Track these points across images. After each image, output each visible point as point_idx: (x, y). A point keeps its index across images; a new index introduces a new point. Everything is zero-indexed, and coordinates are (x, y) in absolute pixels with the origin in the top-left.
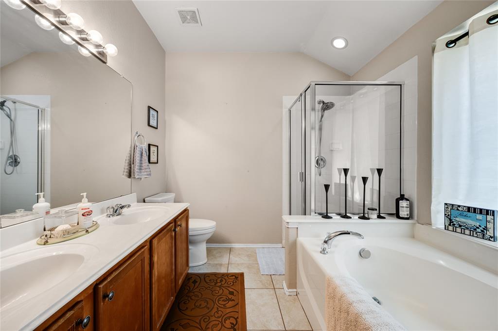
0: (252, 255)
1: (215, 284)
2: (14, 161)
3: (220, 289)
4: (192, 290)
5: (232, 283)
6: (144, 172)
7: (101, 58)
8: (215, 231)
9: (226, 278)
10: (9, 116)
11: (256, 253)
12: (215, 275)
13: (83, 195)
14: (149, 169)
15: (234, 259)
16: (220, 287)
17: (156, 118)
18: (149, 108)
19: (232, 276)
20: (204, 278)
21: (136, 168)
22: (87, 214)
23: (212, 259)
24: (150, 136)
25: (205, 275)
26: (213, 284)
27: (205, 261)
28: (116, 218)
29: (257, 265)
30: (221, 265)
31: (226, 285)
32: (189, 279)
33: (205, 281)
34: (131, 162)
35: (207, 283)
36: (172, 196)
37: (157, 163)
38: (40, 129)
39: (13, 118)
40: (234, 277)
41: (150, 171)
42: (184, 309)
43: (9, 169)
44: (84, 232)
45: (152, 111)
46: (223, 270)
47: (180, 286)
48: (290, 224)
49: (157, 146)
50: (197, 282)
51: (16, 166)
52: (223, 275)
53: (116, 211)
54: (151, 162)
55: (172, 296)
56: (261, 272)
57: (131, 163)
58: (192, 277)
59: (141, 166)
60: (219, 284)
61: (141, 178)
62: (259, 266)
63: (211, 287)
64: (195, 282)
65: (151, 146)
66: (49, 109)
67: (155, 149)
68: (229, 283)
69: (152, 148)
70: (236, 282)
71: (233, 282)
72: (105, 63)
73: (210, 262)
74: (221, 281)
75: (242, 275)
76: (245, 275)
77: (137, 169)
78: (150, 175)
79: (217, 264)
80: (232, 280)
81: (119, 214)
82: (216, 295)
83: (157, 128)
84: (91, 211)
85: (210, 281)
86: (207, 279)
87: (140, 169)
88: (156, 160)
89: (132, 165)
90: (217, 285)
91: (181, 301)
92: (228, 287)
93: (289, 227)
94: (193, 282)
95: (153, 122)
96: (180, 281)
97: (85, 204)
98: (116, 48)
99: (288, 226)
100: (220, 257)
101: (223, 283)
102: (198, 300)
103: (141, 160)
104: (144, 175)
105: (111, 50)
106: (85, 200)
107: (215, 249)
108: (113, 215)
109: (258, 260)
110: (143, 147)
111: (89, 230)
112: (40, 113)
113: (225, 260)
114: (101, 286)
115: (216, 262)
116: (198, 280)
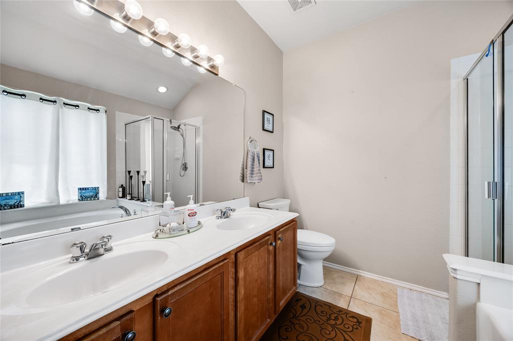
0: (390, 295)
1: (327, 320)
2: (185, 167)
3: (332, 331)
4: (298, 316)
5: (351, 329)
6: (255, 176)
7: (213, 71)
8: (334, 250)
9: (344, 316)
10: (182, 136)
11: (397, 294)
12: (330, 307)
13: (190, 197)
14: (260, 173)
15: (360, 292)
16: (333, 326)
17: (271, 122)
18: (264, 112)
19: (353, 317)
20: (315, 307)
21: (248, 172)
22: (193, 214)
23: (330, 283)
24: (265, 140)
25: (317, 303)
26: (325, 318)
27: (322, 283)
28: (223, 220)
29: (395, 314)
30: (340, 295)
31: (341, 327)
32: (297, 301)
33: (316, 311)
34: (244, 166)
35: (317, 313)
36: (286, 202)
37: (273, 167)
38: (197, 142)
39: (184, 136)
40: (356, 320)
41: (261, 176)
42: (284, 338)
43: (183, 172)
44: (186, 232)
45: (266, 115)
46: (342, 304)
47: (281, 309)
48: (458, 272)
49: (273, 151)
50: (306, 308)
51: (186, 170)
52: (341, 310)
53: (224, 214)
54: (266, 166)
55: (269, 317)
56: (402, 328)
57: (244, 169)
58: (301, 299)
59: (252, 171)
60: (333, 322)
61: (255, 183)
62: (399, 316)
63: (322, 322)
64: (303, 307)
65: (266, 150)
66: (202, 127)
67: (271, 153)
68: (346, 326)
69: (267, 153)
70: (357, 328)
71: (353, 327)
72: (217, 75)
73: (327, 287)
74: (336, 319)
75: (369, 321)
76: (373, 322)
77: (249, 174)
78: (261, 179)
79: (335, 292)
80: (352, 324)
81: (227, 217)
82: (326, 336)
83: (272, 132)
84: (196, 213)
85: (321, 312)
86: (319, 309)
87: (252, 174)
88: (272, 164)
89: (245, 170)
90: (329, 322)
91: (283, 326)
92: (345, 332)
93: (458, 277)
94: (301, 306)
95: (268, 126)
96: (282, 303)
97: (192, 206)
98: (223, 58)
99: (455, 276)
100: (340, 283)
101: (339, 322)
102: (303, 332)
103: (253, 165)
104: (255, 179)
105: (219, 60)
106: (192, 202)
107: (337, 271)
108: (221, 217)
109: (399, 305)
110: (255, 152)
111: (191, 230)
112: (197, 129)
113: (347, 290)
114: (159, 299)
115: (334, 289)
116: (308, 306)
